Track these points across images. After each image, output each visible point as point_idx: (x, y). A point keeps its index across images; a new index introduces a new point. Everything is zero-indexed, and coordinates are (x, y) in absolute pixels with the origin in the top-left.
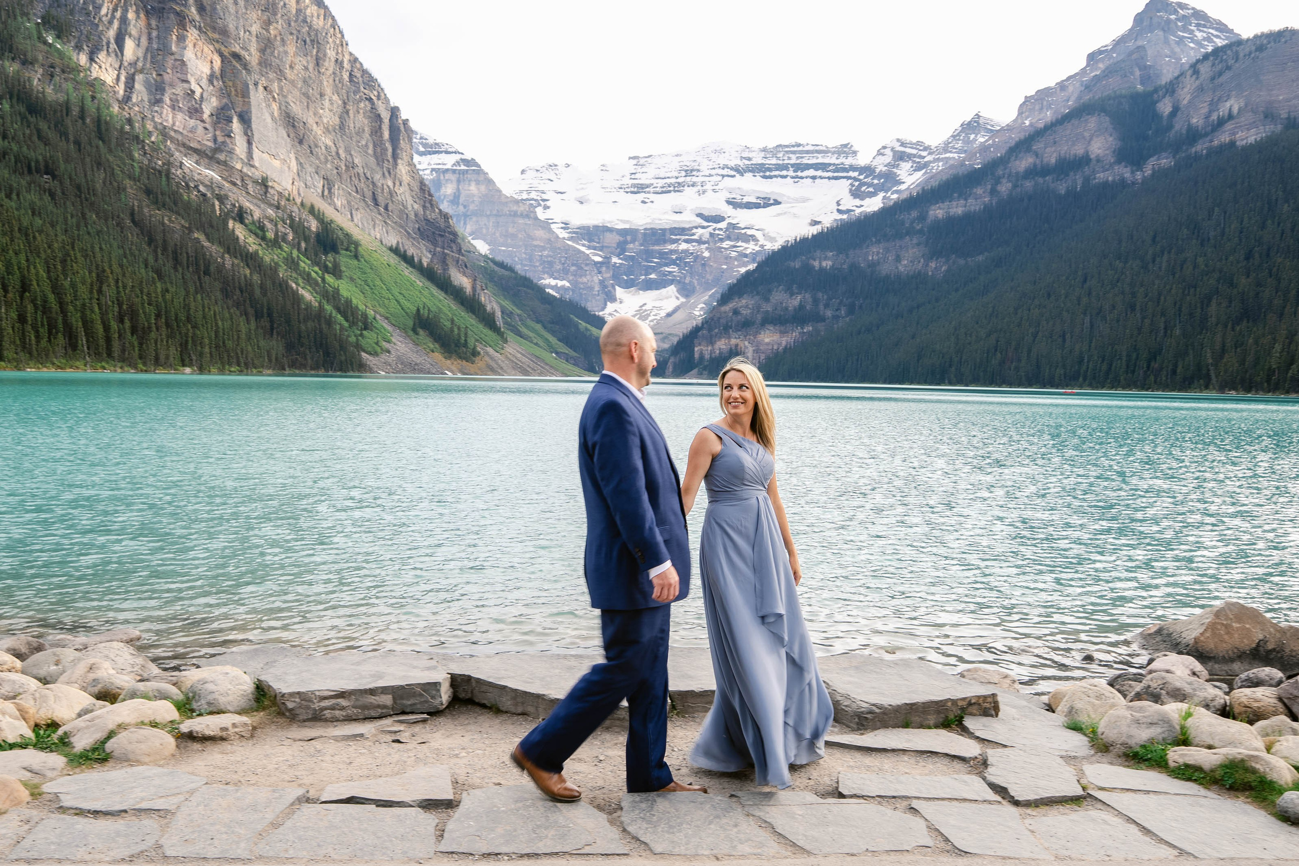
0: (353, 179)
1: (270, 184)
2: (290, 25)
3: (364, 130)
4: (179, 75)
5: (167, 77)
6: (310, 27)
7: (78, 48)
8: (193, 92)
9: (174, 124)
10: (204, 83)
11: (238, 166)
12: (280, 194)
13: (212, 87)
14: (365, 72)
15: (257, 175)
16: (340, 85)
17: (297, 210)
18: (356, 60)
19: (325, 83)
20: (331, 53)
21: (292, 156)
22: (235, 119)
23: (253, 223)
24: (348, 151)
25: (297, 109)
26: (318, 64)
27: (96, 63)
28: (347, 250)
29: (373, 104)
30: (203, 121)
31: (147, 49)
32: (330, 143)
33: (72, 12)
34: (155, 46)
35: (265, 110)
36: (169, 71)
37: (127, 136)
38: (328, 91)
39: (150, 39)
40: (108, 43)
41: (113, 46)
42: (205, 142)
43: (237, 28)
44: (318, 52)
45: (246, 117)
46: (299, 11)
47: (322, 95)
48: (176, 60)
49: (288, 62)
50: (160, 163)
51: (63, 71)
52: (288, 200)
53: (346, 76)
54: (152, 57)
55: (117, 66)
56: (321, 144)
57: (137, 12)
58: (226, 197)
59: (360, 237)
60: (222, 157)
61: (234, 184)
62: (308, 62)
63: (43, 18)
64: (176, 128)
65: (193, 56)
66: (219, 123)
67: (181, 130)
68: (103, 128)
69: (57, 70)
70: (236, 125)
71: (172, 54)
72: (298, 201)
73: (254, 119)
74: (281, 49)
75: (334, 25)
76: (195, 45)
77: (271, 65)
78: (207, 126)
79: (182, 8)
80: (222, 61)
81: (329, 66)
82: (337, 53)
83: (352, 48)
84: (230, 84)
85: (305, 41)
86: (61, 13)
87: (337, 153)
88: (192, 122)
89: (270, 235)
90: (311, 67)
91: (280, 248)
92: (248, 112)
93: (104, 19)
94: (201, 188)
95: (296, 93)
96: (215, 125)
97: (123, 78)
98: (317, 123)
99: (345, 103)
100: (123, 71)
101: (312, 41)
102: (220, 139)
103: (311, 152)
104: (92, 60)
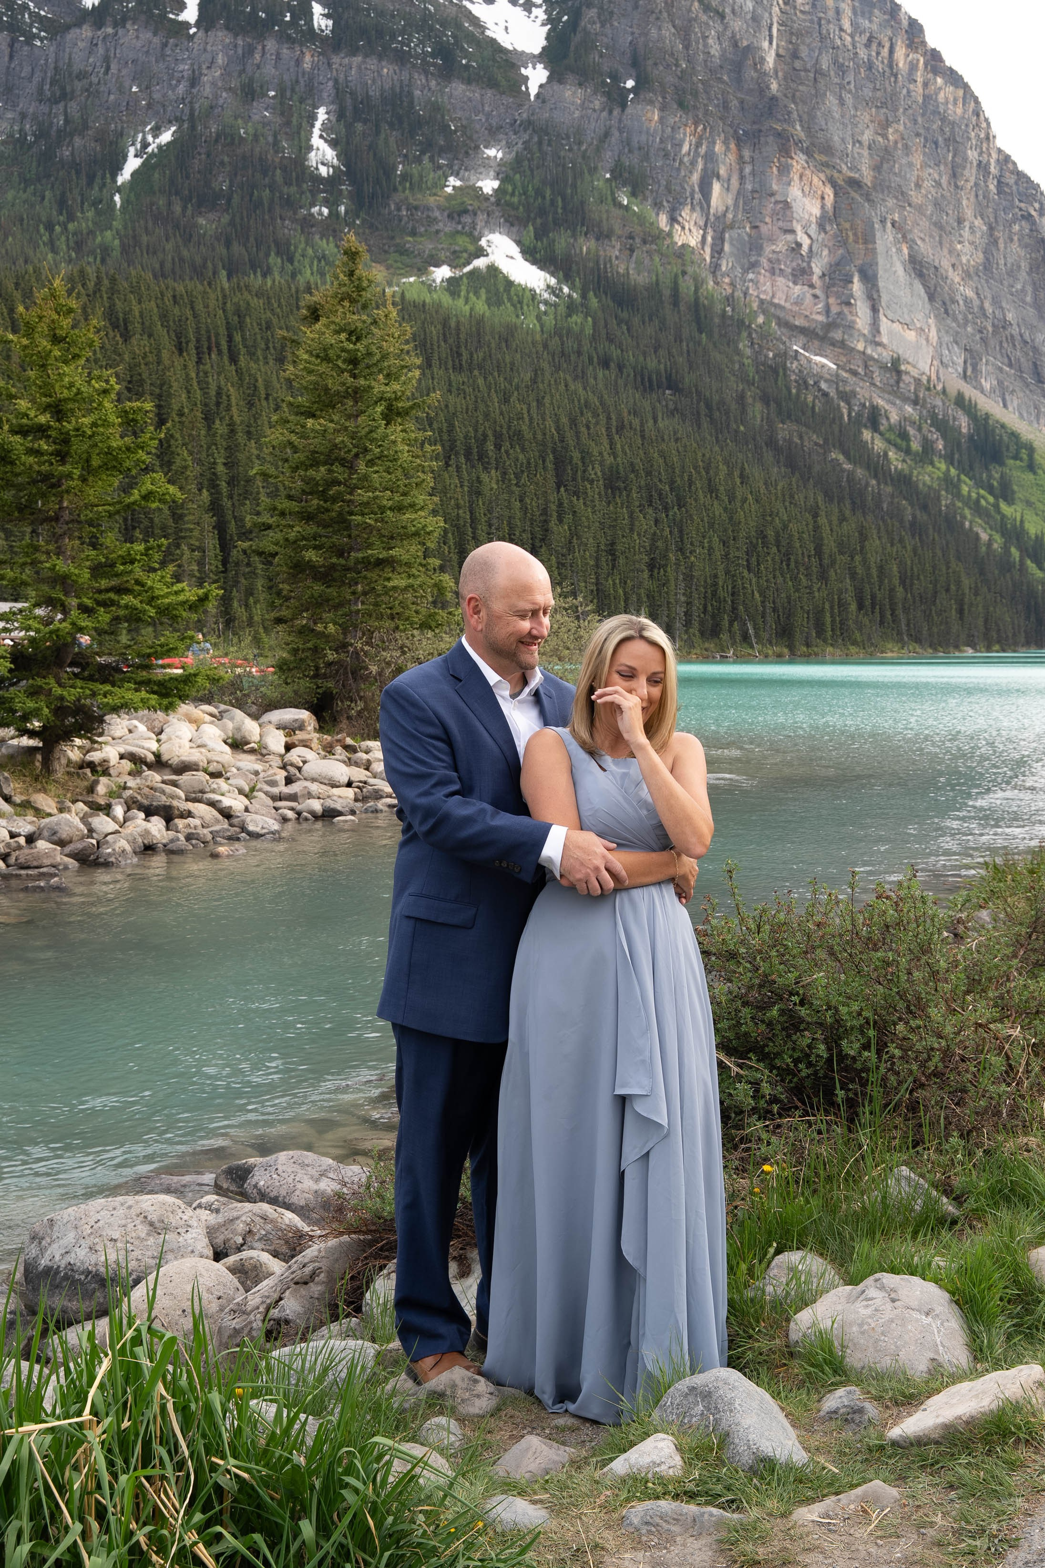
0: (1005, 345)
1: (903, 368)
2: (915, 122)
3: (1019, 267)
4: (780, 223)
5: (764, 229)
6: (944, 119)
7: (658, 206)
8: (799, 245)
9: (773, 296)
10: (813, 230)
11: (860, 347)
12: (918, 381)
13: (823, 235)
14: (1022, 177)
15: (885, 356)
16: (985, 203)
17: (940, 403)
18: (1007, 158)
19: (965, 202)
20: (972, 155)
21: (931, 321)
22: (856, 279)
23: (891, 428)
24: (996, 301)
25: (925, 249)
26: (954, 175)
27: (679, 223)
28: (1016, 457)
29: (1034, 223)
30: (812, 286)
31: (739, 193)
32: (970, 293)
33: (646, 157)
34: (749, 187)
35: (895, 258)
36: (768, 220)
37: (729, 322)
38: (969, 213)
39: (742, 178)
40: (693, 192)
41: (698, 196)
42: (814, 316)
43: (843, 140)
44: (954, 156)
45: (870, 272)
46: (926, 98)
47: (960, 221)
48: (776, 202)
49: (914, 179)
50: (771, 355)
51: (645, 242)
52: (928, 389)
53: (992, 187)
54: (745, 203)
55: (702, 223)
56: (959, 298)
57: (726, 142)
58: (854, 394)
59: (1031, 437)
60: (837, 335)
61: (855, 373)
62: (940, 175)
63: (612, 172)
64: (776, 301)
65: (799, 193)
66: (834, 285)
67: (782, 303)
68: (702, 314)
69: (638, 240)
70: (857, 286)
71: (772, 194)
72: (939, 387)
73: (881, 273)
74: (904, 161)
75: (978, 112)
76: (801, 177)
77: (889, 187)
78: (818, 292)
79: (785, 126)
80: (836, 194)
81: (970, 174)
82: (981, 153)
83: (1000, 143)
84: (847, 225)
85: (936, 143)
86: (632, 160)
87: (982, 308)
88: (797, 289)
89: (915, 446)
90: (944, 181)
91: (932, 463)
92: (874, 264)
93: (686, 159)
94: (823, 385)
95: (924, 223)
96: (827, 289)
97: (709, 239)
98: (953, 266)
99: (991, 228)
100: (710, 230)
101: (947, 140)
102: (835, 309)
103: (946, 312)
104: (673, 220)
